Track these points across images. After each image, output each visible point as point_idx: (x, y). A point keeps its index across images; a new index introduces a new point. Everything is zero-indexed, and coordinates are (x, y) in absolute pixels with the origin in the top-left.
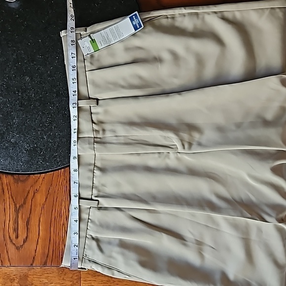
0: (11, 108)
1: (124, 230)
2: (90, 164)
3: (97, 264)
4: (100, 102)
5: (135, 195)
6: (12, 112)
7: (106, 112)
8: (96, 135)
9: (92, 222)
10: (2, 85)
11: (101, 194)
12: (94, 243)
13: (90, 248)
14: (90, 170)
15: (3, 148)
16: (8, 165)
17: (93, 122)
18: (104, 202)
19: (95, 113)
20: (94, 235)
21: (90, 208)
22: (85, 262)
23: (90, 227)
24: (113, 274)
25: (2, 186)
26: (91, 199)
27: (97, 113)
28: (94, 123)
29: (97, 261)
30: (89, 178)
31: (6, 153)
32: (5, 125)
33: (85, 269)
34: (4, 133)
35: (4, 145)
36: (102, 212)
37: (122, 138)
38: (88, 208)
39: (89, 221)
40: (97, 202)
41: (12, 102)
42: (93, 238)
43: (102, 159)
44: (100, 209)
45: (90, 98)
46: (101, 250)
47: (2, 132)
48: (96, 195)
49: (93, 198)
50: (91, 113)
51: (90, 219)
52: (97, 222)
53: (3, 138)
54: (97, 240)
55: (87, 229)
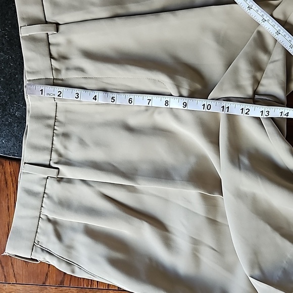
0: (15, 69)
1: (92, 211)
2: (49, 118)
3: (51, 256)
4: (61, 28)
5: (110, 164)
6: (17, 73)
7: (69, 42)
8: (57, 75)
9: (49, 197)
10: (2, 36)
11: (63, 159)
12: (50, 227)
13: (45, 233)
14: (49, 126)
15: (5, 125)
16: (12, 148)
17: (51, 57)
18: (66, 172)
19: (54, 45)
20: (51, 216)
21: (48, 178)
22: (36, 251)
23: (45, 204)
24: (73, 272)
25: (5, 177)
26: (49, 166)
27: (57, 45)
28: (54, 58)
29: (53, 251)
30: (47, 137)
31: (10, 131)
32: (8, 93)
33: (37, 261)
34: (6, 103)
35: (7, 120)
36: (63, 184)
37: (93, 81)
38: (44, 178)
39: (45, 195)
40: (56, 170)
41: (17, 61)
42: (49, 220)
43: (67, 111)
44: (60, 180)
45: (46, 22)
46: (59, 236)
47: (3, 102)
48: (56, 161)
49: (52, 165)
50: (49, 44)
51: (46, 194)
52: (56, 199)
53: (4, 110)
54: (54, 223)
55: (42, 206)
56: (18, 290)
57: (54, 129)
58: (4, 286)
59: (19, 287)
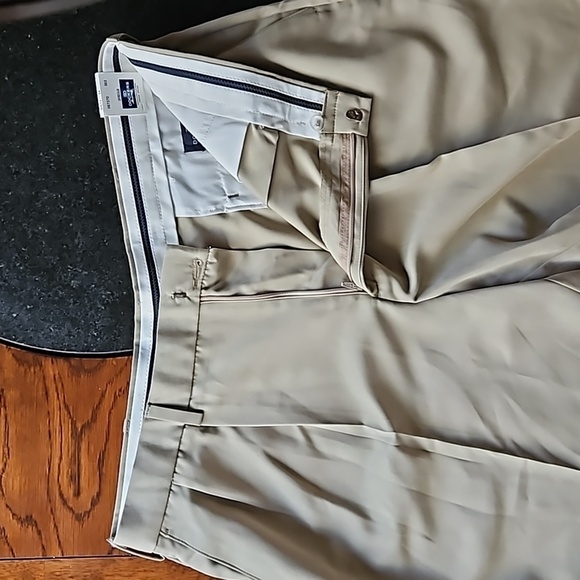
0: (68, 214)
2: (188, 334)
6: (71, 221)
9: (186, 456)
10: (46, 164)
14: (189, 347)
15: (54, 302)
16: (67, 338)
21: (184, 427)
22: (162, 545)
23: (180, 467)
25: (45, 383)
26: (188, 409)
31: (61, 312)
32: (56, 251)
34: (54, 268)
35: (56, 294)
38: (179, 427)
39: (180, 454)
40: (199, 414)
41: (70, 201)
44: (205, 430)
47: (50, 266)
49: (192, 405)
51: (182, 452)
52: (197, 459)
53: (52, 279)
55: (175, 472)
56: (65, 567)
57: (196, 351)
58: (41, 563)
59: (67, 563)
